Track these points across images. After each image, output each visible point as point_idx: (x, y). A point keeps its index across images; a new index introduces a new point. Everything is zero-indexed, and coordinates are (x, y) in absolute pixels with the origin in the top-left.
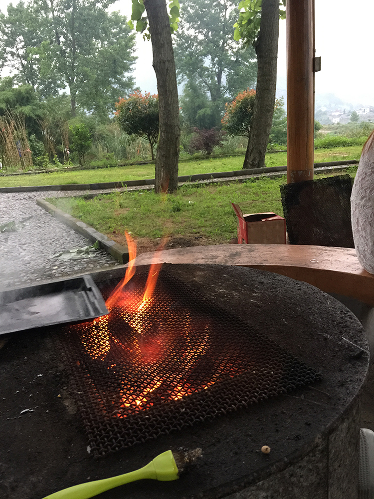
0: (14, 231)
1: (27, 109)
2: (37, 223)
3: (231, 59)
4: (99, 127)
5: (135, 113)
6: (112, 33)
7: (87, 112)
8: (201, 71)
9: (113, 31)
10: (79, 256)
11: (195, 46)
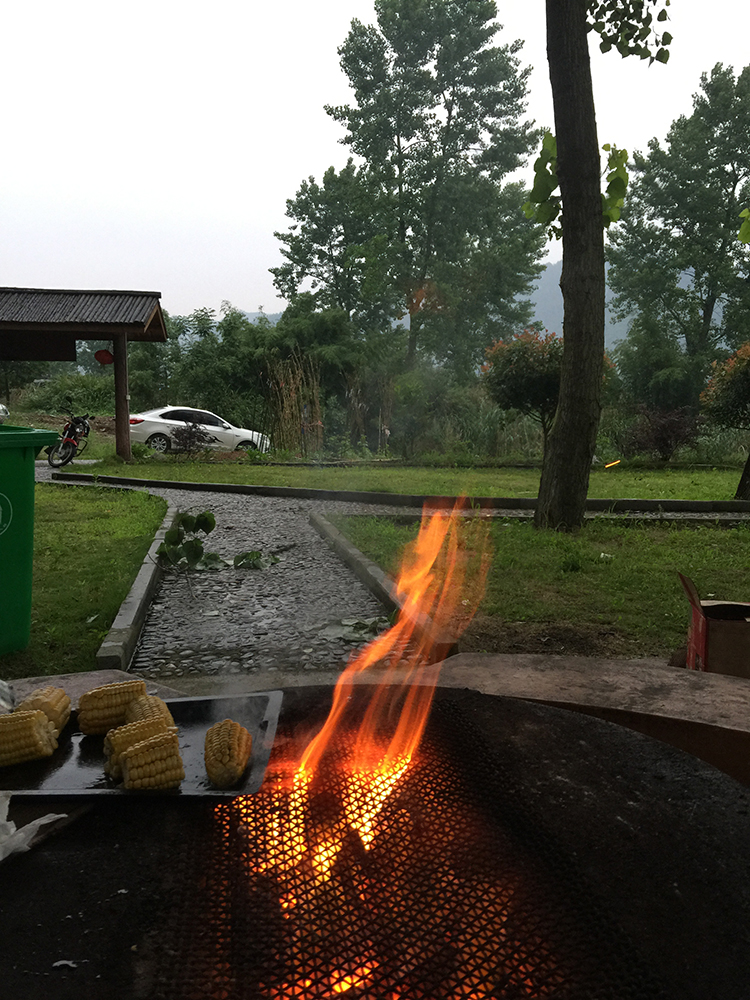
0: (256, 567)
1: (329, 351)
2: (299, 559)
3: (738, 275)
4: (452, 390)
5: (521, 369)
6: (501, 223)
7: (435, 362)
8: (671, 296)
9: (505, 219)
10: (357, 636)
11: (663, 249)
